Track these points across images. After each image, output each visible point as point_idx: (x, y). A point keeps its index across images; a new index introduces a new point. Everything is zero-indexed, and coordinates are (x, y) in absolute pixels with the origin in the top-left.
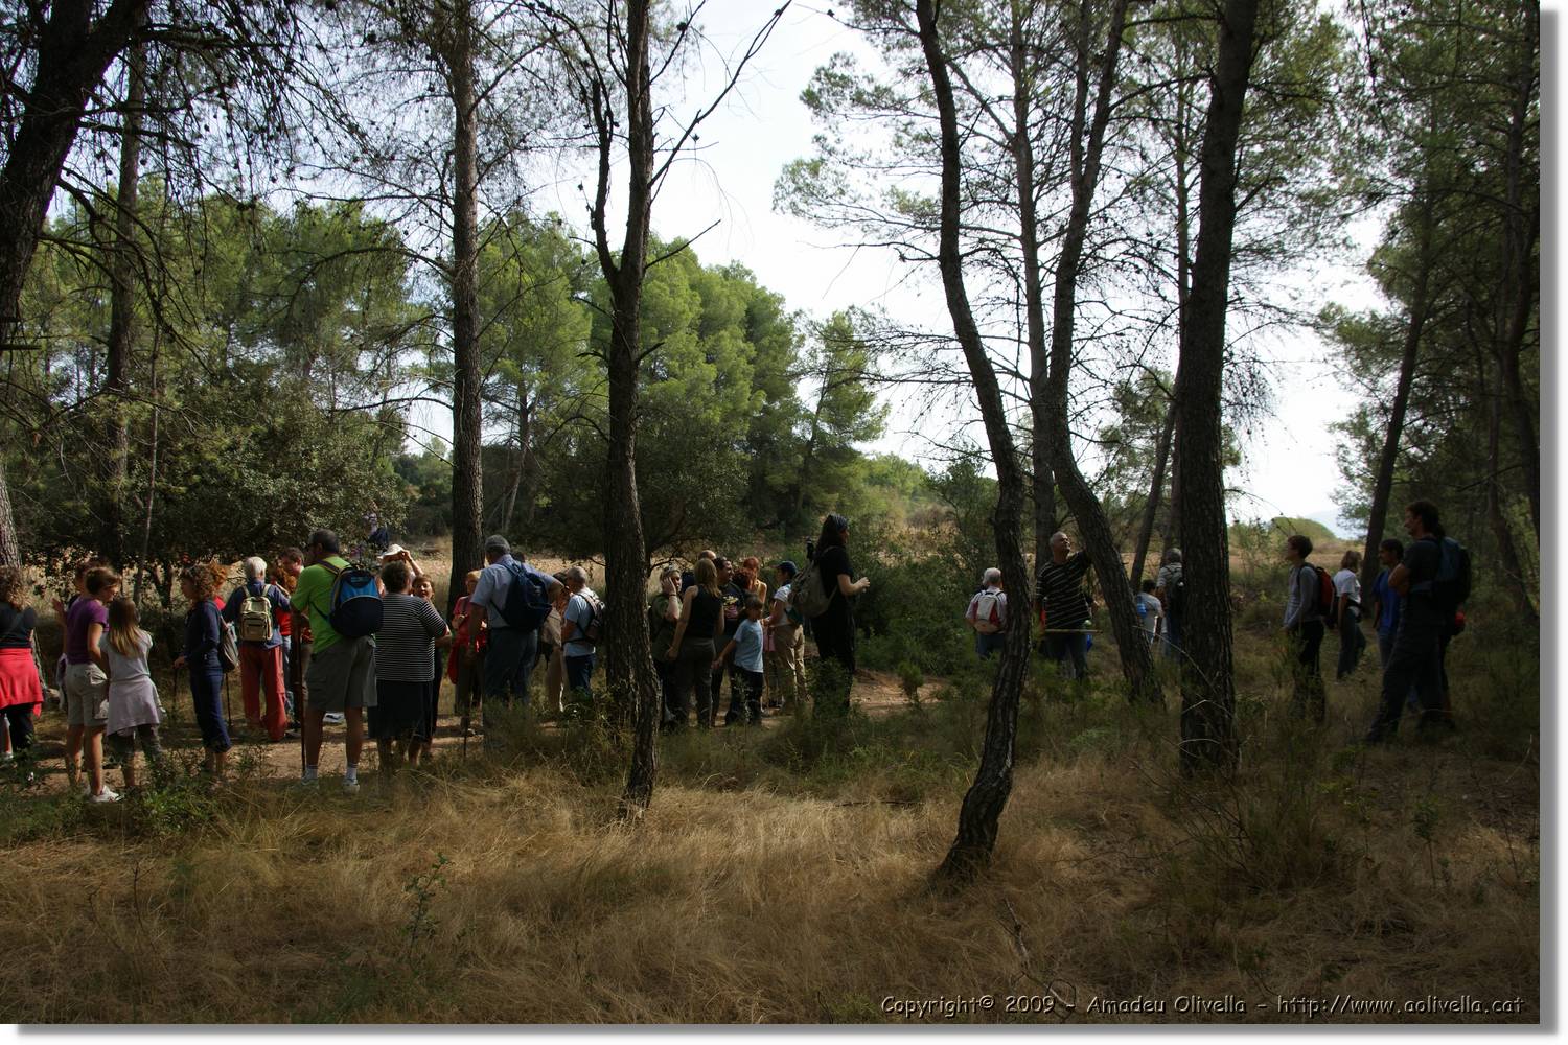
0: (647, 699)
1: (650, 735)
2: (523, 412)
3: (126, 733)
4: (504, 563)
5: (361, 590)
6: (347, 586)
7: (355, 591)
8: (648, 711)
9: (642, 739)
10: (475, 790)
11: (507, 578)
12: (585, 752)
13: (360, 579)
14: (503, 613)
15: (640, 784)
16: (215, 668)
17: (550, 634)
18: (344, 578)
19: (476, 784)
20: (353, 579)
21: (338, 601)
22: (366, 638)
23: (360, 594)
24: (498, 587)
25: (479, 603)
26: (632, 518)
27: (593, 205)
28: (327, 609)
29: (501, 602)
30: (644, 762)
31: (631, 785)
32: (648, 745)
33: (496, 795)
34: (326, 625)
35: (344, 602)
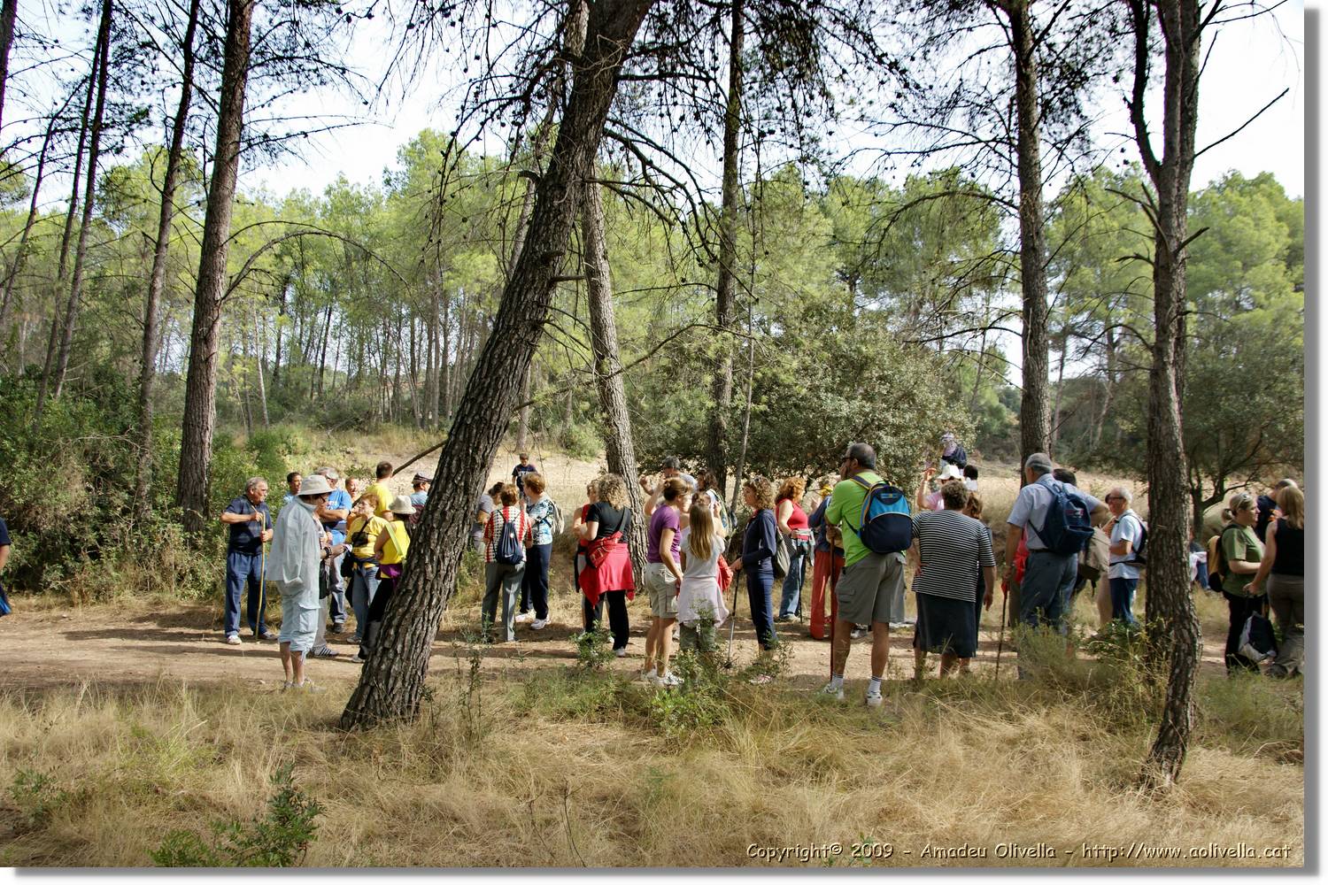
0: (1184, 647)
1: (1185, 690)
2: (1112, 345)
3: (691, 626)
4: (1044, 483)
5: (891, 507)
6: (876, 502)
7: (883, 506)
8: (1185, 661)
9: (1175, 693)
10: (991, 723)
11: (1046, 499)
12: (1114, 695)
13: (891, 496)
14: (1041, 535)
15: (1170, 745)
16: (767, 573)
17: (1096, 559)
18: (875, 494)
19: (989, 714)
20: (883, 496)
21: (868, 517)
22: (896, 555)
23: (889, 510)
24: (1036, 507)
25: (1015, 523)
26: (1171, 434)
27: (1130, 98)
28: (858, 522)
29: (1040, 524)
30: (1176, 721)
31: (1158, 746)
32: (1182, 701)
33: (1010, 730)
34: (857, 539)
35: (873, 517)
